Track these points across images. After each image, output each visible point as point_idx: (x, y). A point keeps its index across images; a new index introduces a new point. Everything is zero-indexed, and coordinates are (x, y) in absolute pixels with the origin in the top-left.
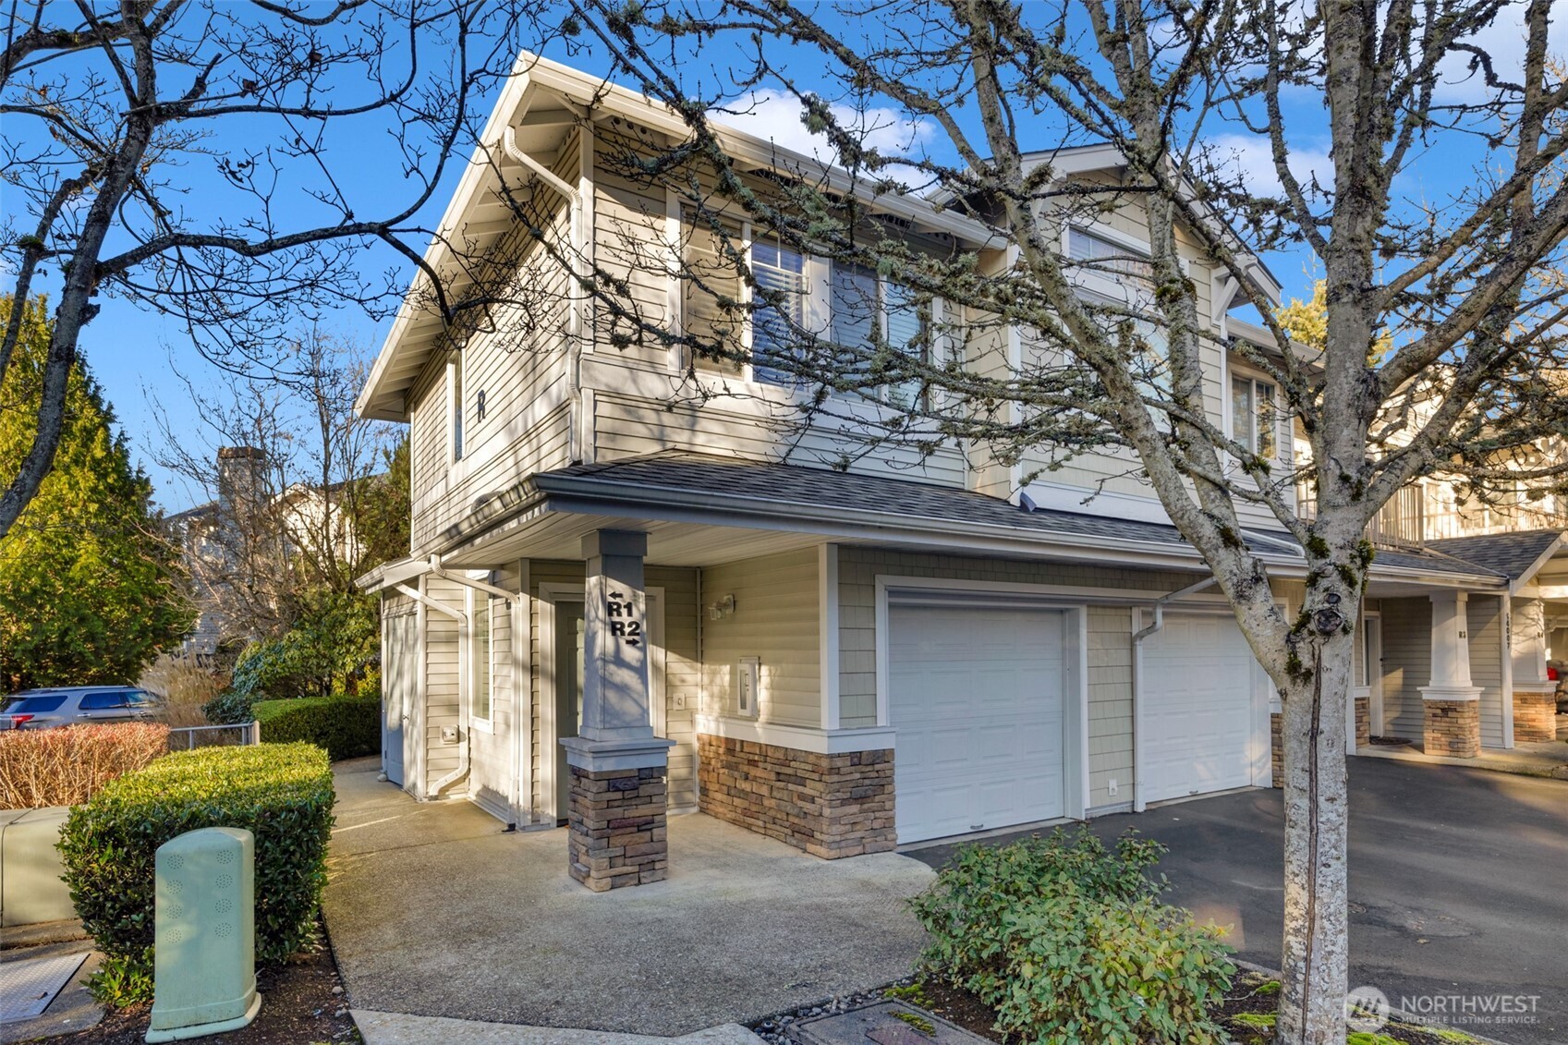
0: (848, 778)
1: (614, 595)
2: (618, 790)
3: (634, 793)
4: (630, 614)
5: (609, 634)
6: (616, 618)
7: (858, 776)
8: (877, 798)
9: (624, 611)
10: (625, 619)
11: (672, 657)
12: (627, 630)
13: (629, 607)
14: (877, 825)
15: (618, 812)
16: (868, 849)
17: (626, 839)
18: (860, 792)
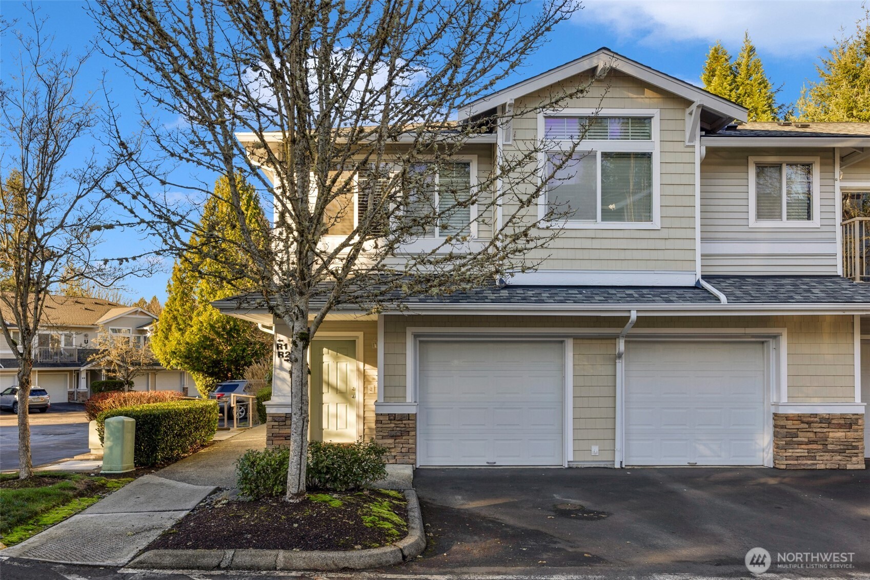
0: (387, 426)
1: (280, 341)
2: (276, 421)
3: (284, 423)
4: (286, 348)
5: (277, 357)
6: (280, 350)
7: (393, 425)
8: (404, 438)
9: (284, 347)
10: (284, 350)
11: (367, 367)
12: (285, 355)
13: (286, 345)
14: (403, 450)
15: (276, 431)
16: (398, 462)
17: (279, 442)
18: (393, 433)
